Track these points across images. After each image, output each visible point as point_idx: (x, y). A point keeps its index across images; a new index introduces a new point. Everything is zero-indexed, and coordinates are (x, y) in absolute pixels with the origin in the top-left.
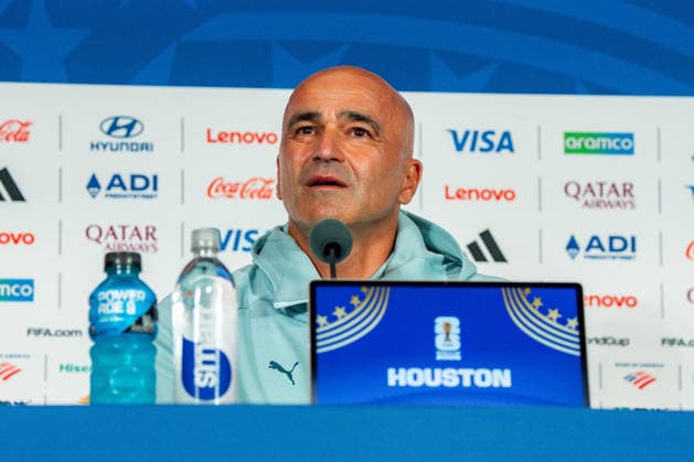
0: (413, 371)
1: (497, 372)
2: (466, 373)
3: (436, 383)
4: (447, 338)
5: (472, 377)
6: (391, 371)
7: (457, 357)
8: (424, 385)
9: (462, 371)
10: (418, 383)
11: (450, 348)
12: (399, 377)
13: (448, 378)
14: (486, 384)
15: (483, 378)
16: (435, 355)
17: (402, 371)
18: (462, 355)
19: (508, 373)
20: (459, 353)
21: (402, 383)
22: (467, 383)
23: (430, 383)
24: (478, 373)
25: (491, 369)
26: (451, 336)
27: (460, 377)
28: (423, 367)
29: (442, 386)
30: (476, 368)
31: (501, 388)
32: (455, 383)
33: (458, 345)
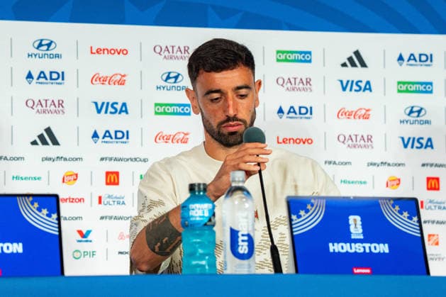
0: (341, 244)
1: (382, 245)
2: (367, 245)
3: (353, 251)
5: (370, 248)
6: (331, 245)
7: (362, 237)
8: (347, 252)
9: (364, 245)
10: (344, 251)
11: (357, 232)
12: (335, 247)
13: (358, 248)
14: (377, 251)
15: (375, 248)
16: (350, 236)
17: (336, 244)
18: (364, 235)
19: (386, 245)
20: (362, 235)
21: (336, 251)
22: (368, 251)
23: (350, 251)
24: (373, 245)
25: (379, 243)
26: (357, 226)
27: (364, 247)
28: (346, 243)
29: (355, 252)
30: (371, 243)
31: (384, 253)
32: (362, 250)
33: (361, 231)
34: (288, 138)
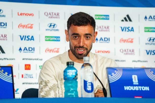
0: (129, 87)
1: (146, 87)
2: (140, 87)
3: (134, 89)
4: (135, 80)
5: (141, 88)
6: (125, 87)
7: (138, 84)
9: (139, 87)
10: (131, 89)
11: (136, 82)
12: (127, 88)
13: (136, 88)
14: (144, 90)
15: (143, 88)
16: (133, 83)
17: (127, 87)
18: (139, 83)
19: (148, 87)
20: (138, 83)
21: (127, 89)
23: (133, 89)
24: (142, 87)
26: (136, 79)
27: (139, 88)
28: (131, 86)
29: (135, 90)
31: (147, 90)
32: (138, 89)
33: (137, 81)
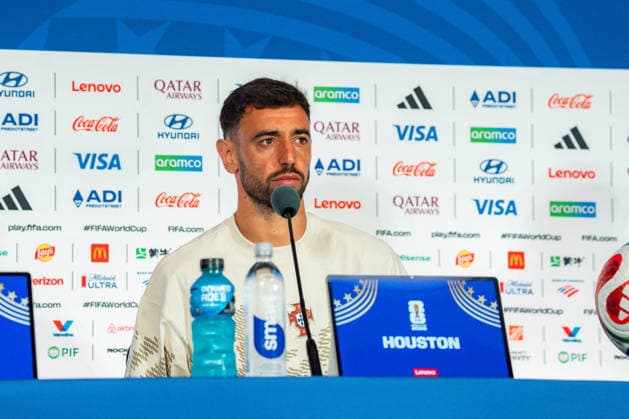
0: (398, 338)
1: (451, 339)
2: (432, 339)
3: (414, 346)
4: (417, 316)
5: (435, 342)
6: (385, 338)
7: (425, 328)
8: (406, 348)
9: (429, 338)
10: (402, 346)
11: (420, 322)
12: (391, 342)
13: (420, 343)
14: (445, 347)
15: (442, 343)
17: (391, 338)
18: (428, 326)
19: (457, 339)
20: (425, 325)
21: (392, 346)
22: (433, 346)
23: (409, 346)
24: (440, 339)
25: (447, 337)
26: (420, 314)
27: (428, 342)
28: (404, 336)
29: (417, 348)
30: (437, 336)
31: (454, 349)
32: (425, 346)
33: (423, 320)
34: (329, 201)
